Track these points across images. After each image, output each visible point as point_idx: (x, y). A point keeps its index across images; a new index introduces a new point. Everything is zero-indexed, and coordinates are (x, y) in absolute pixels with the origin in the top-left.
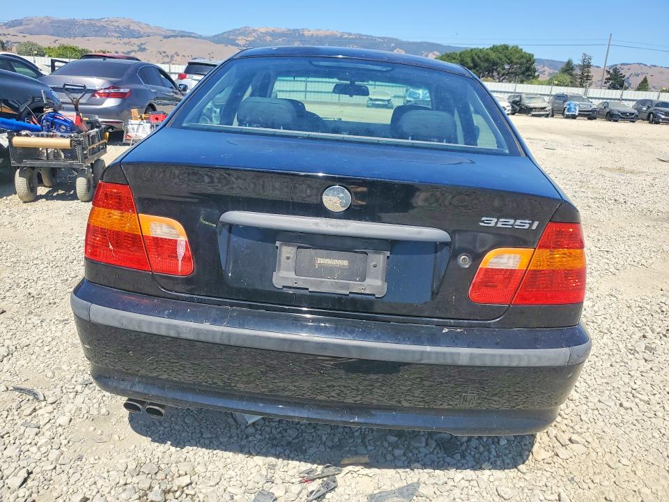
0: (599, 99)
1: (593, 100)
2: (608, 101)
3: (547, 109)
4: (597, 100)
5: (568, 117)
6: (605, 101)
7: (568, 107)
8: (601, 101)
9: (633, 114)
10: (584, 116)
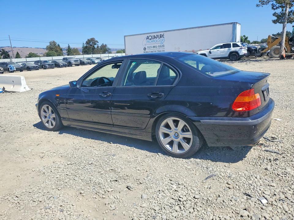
0: (21, 62)
1: (19, 63)
2: (25, 63)
3: (1, 70)
4: (20, 63)
5: (12, 72)
6: (23, 63)
7: (10, 67)
8: (22, 63)
9: (37, 67)
10: (18, 70)
